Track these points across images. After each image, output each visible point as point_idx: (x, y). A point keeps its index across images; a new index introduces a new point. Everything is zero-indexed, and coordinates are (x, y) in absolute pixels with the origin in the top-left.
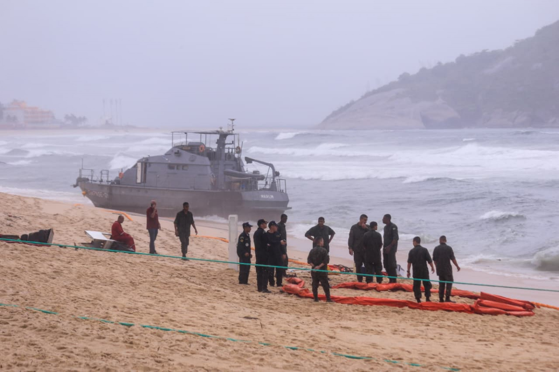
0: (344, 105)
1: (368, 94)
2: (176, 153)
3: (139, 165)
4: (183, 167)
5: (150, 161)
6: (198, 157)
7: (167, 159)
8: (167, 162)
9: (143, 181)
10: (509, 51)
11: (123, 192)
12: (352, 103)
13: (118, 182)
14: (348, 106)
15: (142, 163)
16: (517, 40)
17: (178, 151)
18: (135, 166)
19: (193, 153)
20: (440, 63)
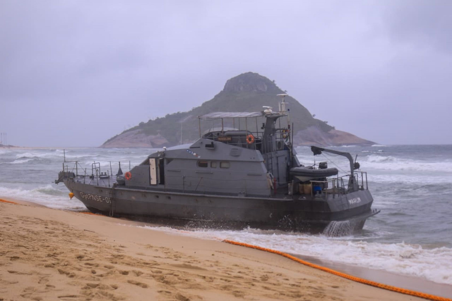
0: (113, 136)
1: (125, 132)
2: (207, 146)
3: (153, 161)
4: (221, 163)
5: (168, 156)
6: (245, 150)
7: (195, 154)
8: (195, 158)
9: (159, 182)
10: (190, 113)
11: (133, 198)
12: (117, 136)
13: (122, 183)
14: (115, 137)
15: (156, 159)
16: (193, 108)
17: (212, 143)
18: (147, 163)
19: (235, 145)
20: (158, 118)
